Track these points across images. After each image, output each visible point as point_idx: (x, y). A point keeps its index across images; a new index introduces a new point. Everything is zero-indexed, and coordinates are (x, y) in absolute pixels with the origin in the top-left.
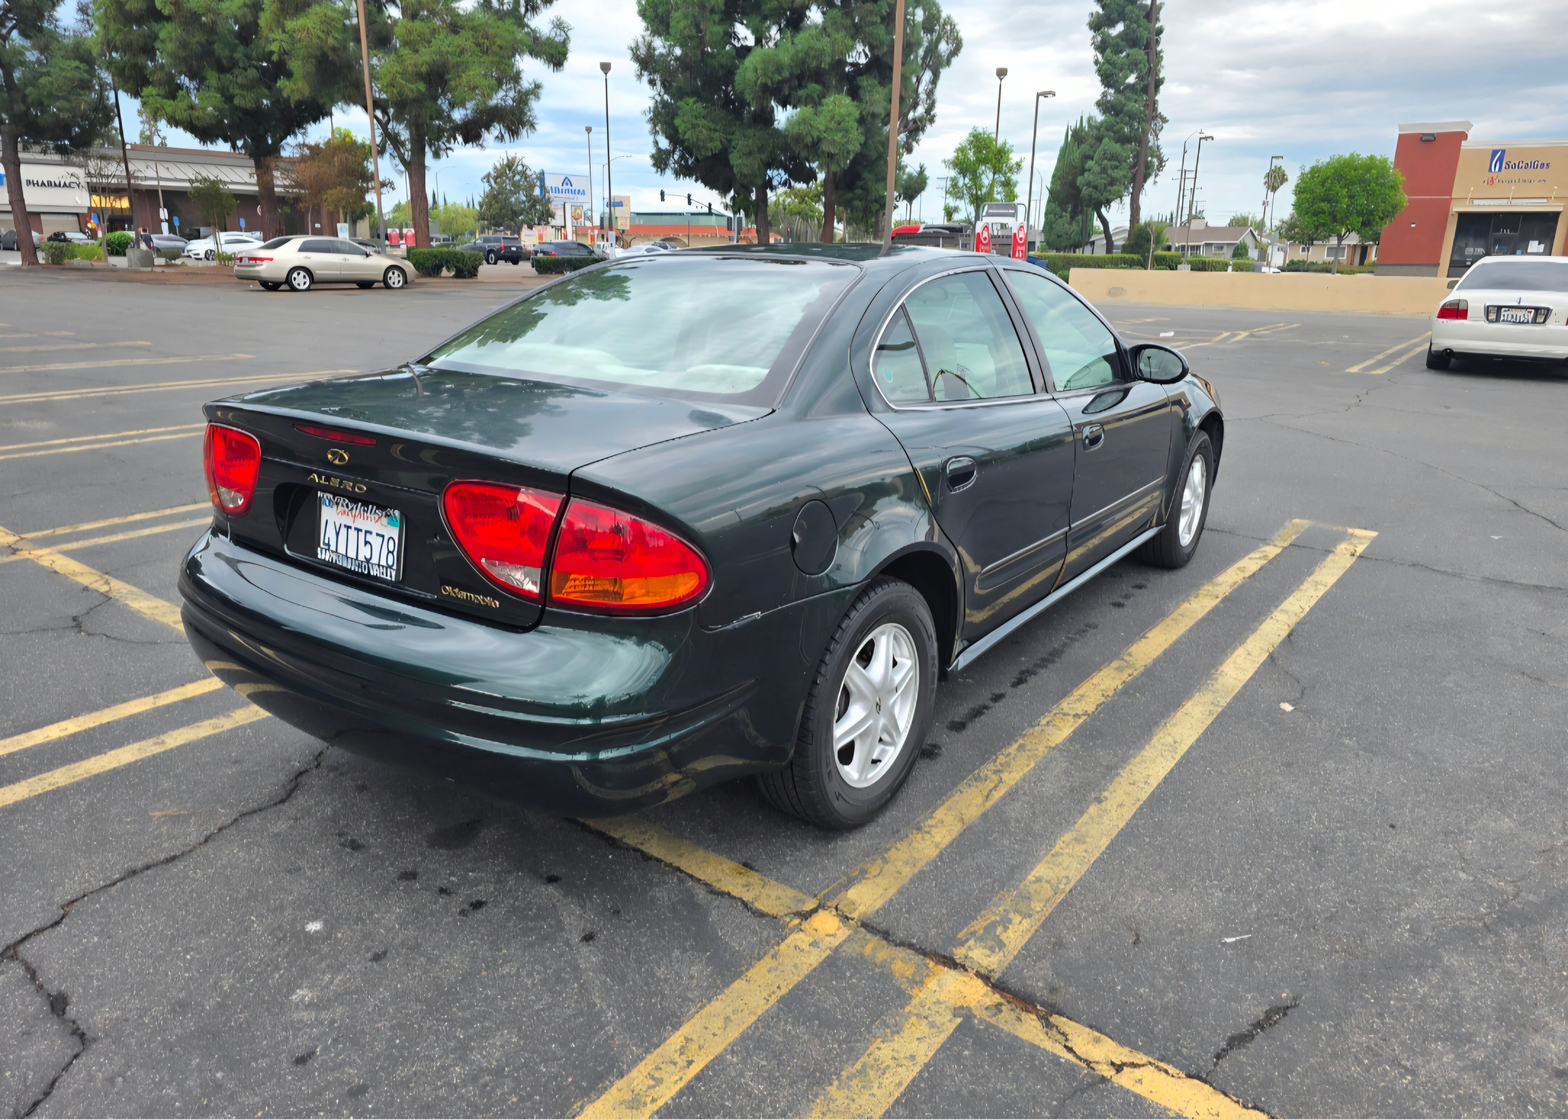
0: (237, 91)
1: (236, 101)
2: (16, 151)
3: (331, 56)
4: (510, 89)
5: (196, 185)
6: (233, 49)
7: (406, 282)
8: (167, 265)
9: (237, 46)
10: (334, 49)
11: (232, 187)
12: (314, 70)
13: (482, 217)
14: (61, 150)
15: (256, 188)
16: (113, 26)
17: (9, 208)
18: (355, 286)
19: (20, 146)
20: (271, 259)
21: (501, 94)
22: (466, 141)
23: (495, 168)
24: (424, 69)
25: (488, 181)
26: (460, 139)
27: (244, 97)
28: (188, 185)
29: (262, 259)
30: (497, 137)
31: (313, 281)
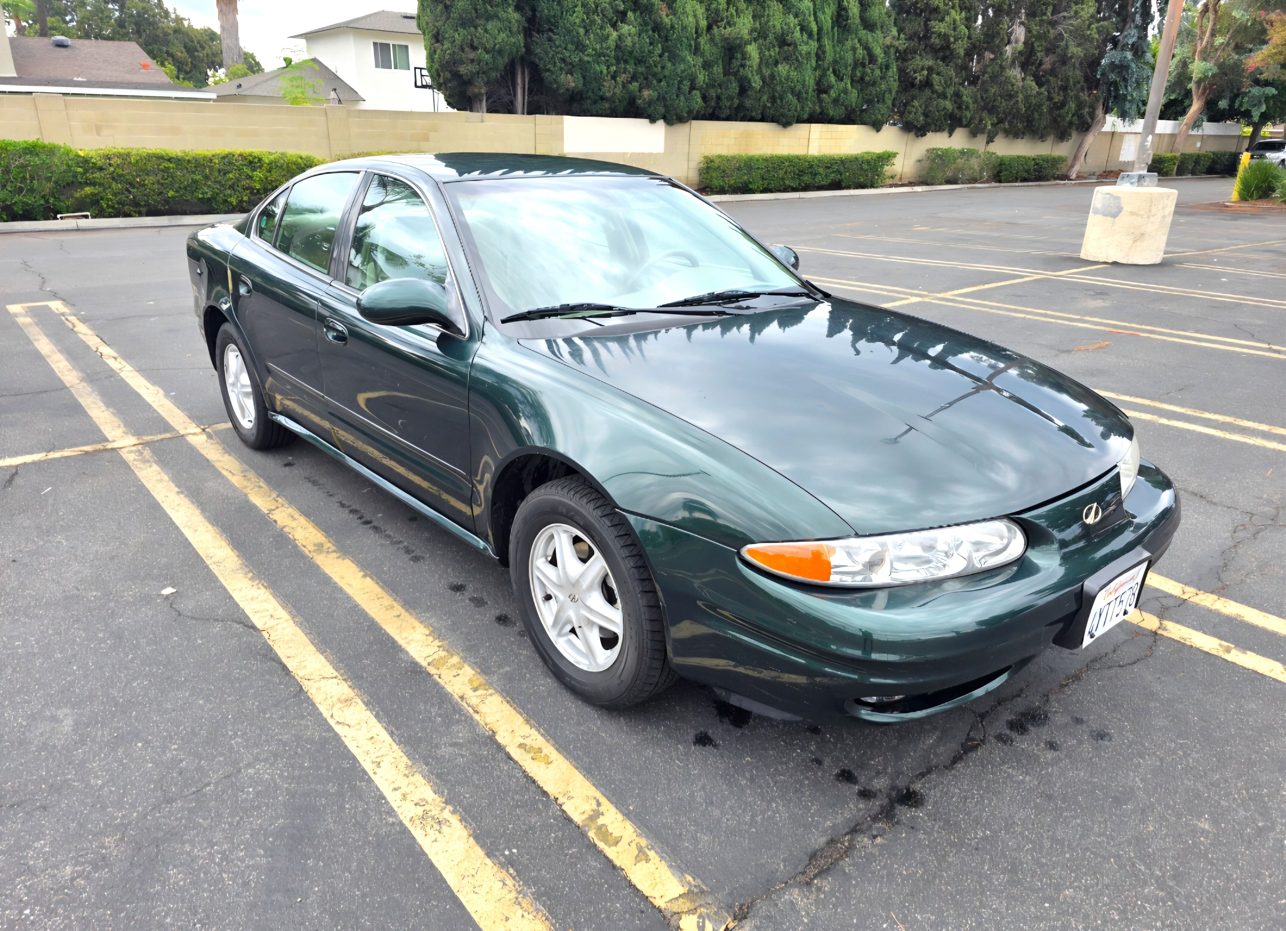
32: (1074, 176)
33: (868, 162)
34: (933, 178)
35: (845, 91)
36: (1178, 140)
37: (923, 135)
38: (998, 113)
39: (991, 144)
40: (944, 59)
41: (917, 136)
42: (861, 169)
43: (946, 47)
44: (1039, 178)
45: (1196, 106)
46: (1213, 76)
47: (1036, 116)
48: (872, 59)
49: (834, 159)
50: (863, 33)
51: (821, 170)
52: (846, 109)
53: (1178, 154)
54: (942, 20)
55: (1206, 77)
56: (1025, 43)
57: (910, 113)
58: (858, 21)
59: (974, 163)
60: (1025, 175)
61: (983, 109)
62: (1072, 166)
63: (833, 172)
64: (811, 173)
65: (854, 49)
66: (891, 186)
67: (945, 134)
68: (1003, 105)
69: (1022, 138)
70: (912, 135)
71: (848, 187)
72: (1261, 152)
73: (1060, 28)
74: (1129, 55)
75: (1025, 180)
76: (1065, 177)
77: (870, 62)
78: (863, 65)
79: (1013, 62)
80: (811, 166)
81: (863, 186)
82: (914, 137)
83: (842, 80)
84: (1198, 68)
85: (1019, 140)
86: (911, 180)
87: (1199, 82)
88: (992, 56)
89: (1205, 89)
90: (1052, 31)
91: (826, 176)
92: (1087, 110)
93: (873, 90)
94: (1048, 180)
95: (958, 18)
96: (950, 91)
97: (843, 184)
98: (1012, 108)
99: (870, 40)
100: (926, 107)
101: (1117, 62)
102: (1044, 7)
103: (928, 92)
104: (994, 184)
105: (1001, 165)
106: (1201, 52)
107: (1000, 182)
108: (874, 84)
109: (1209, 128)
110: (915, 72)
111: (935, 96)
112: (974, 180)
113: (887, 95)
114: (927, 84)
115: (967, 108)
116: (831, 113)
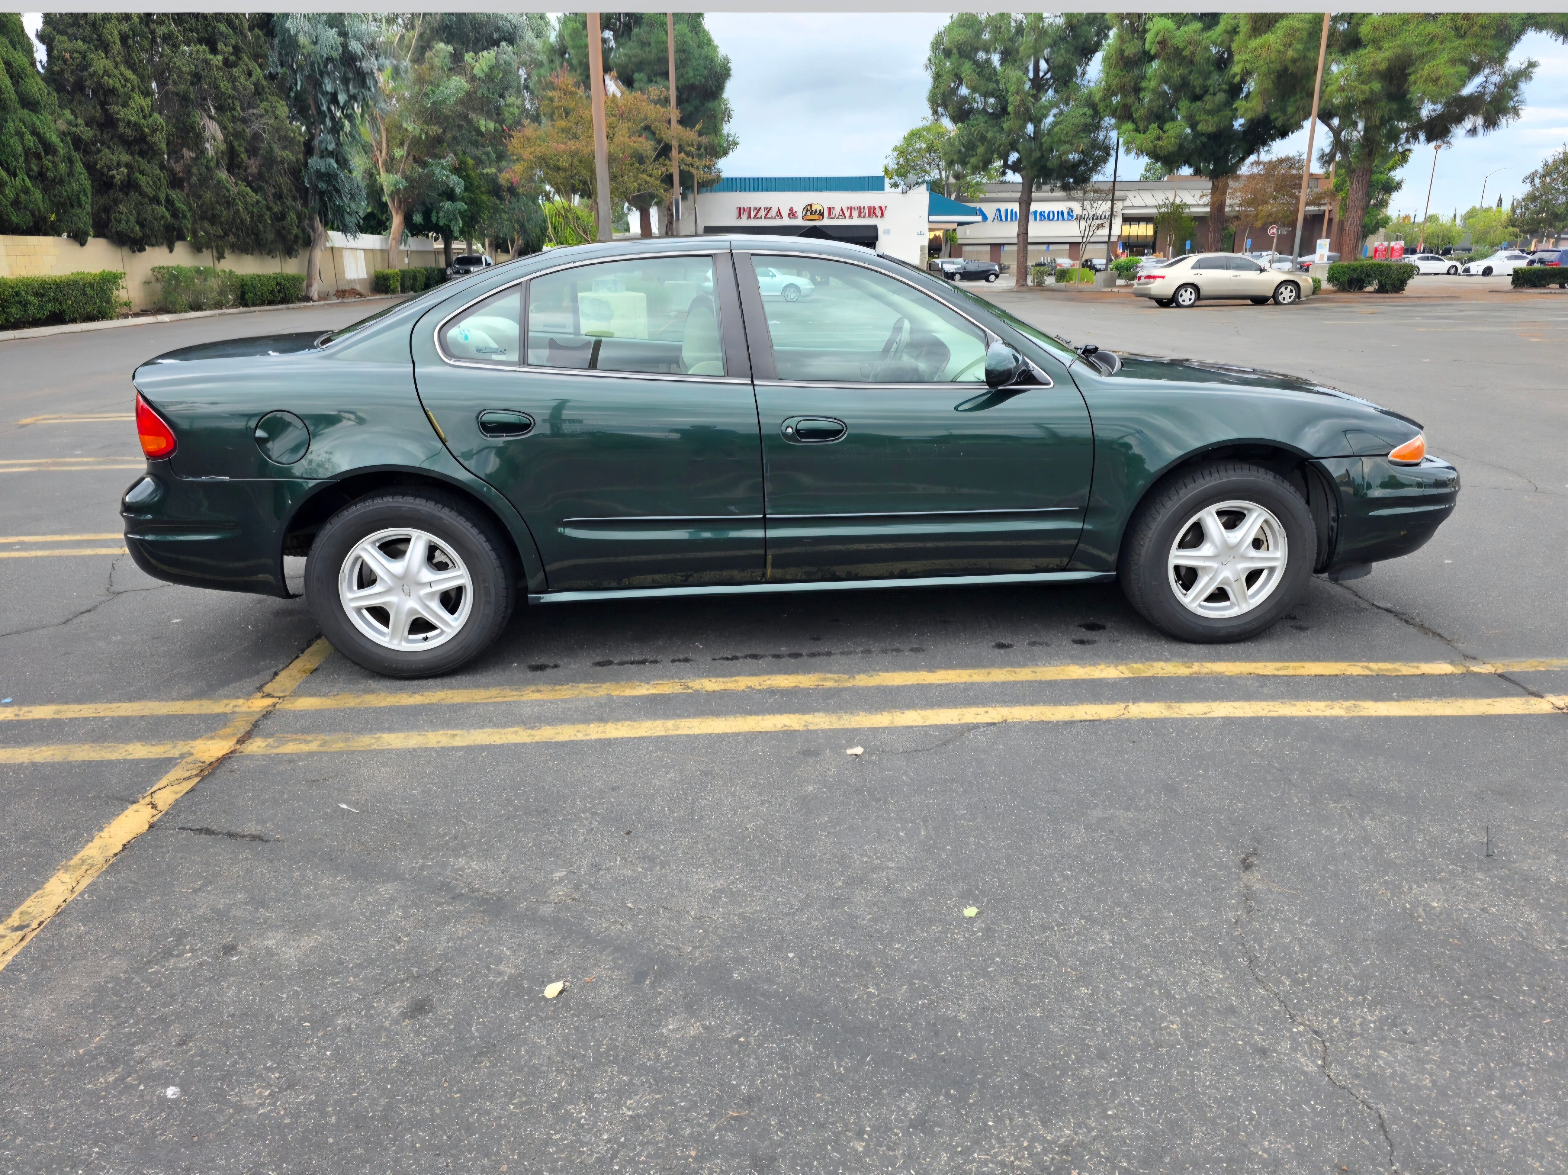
0: (1203, 117)
1: (1200, 127)
2: (1031, 192)
3: (1292, 68)
4: (1494, 73)
5: (1162, 210)
6: (1207, 76)
7: (1298, 296)
8: (1126, 286)
9: (1210, 73)
10: (1294, 61)
11: (1193, 210)
12: (1271, 86)
13: (1512, 222)
14: (1066, 188)
15: (1208, 209)
16: (1113, 72)
17: (1015, 241)
18: (1249, 302)
19: (1034, 189)
20: (1163, 277)
21: (1478, 80)
22: (1429, 140)
23: (1546, 165)
24: (1382, 67)
25: (1532, 181)
26: (1422, 137)
27: (1207, 121)
28: (1155, 211)
29: (1154, 277)
30: (1470, 131)
31: (1199, 297)
32: (316, 297)
33: (92, 286)
34: (174, 304)
35: (26, 191)
36: (391, 255)
37: (142, 250)
38: (221, 224)
39: (222, 261)
40: (142, 154)
41: (134, 252)
42: (84, 294)
43: (142, 139)
44: (284, 301)
45: (397, 221)
46: (405, 188)
47: (261, 226)
48: (49, 149)
49: (46, 282)
50: (24, 113)
51: (31, 298)
52: (33, 215)
53: (397, 270)
54: (125, 105)
55: (398, 190)
56: (225, 141)
57: (120, 221)
58: (14, 96)
59: (214, 283)
60: (270, 297)
61: (202, 218)
62: (309, 285)
63: (50, 300)
64: (20, 303)
65: (21, 135)
66: (126, 316)
67: (164, 250)
68: (225, 214)
69: (252, 254)
70: (126, 251)
71: (74, 321)
72: (466, 267)
73: (255, 127)
74: (333, 162)
75: (271, 303)
76: (308, 299)
77: (47, 153)
78: (38, 156)
79: (218, 164)
80: (17, 294)
81: (90, 318)
82: (130, 253)
83: (15, 175)
84: (387, 180)
85: (249, 256)
86: (144, 308)
87: (392, 195)
88: (193, 155)
89: (400, 202)
90: (247, 130)
91: (41, 307)
92: (307, 222)
93: (64, 190)
94: (292, 302)
95: (144, 103)
96: (162, 197)
97: (67, 318)
98: (234, 219)
99: (38, 123)
100: (139, 214)
101: (323, 170)
102: (230, 101)
103: (134, 196)
104: (241, 309)
105: (242, 286)
106: (385, 163)
107: (246, 305)
108: (62, 181)
109: (414, 244)
110: (110, 169)
111: (146, 200)
112: (219, 305)
113: (83, 198)
114: (130, 185)
115: (184, 216)
116: (15, 219)
